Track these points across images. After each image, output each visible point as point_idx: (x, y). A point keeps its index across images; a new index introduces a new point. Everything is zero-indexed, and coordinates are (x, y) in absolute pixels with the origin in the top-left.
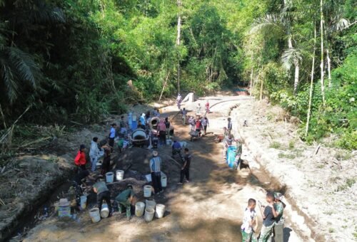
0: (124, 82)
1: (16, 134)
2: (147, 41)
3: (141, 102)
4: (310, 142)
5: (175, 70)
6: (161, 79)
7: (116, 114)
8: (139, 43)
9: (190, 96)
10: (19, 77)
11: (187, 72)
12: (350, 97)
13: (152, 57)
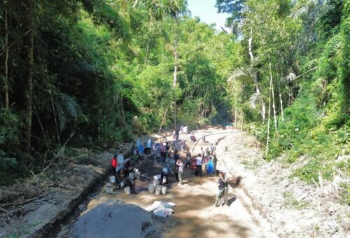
0: (131, 118)
1: (65, 153)
2: (150, 85)
3: (144, 134)
4: (269, 160)
5: (171, 107)
6: (161, 115)
7: (126, 142)
8: (143, 85)
9: (185, 129)
10: (68, 115)
11: (182, 109)
12: (296, 128)
13: (154, 97)
